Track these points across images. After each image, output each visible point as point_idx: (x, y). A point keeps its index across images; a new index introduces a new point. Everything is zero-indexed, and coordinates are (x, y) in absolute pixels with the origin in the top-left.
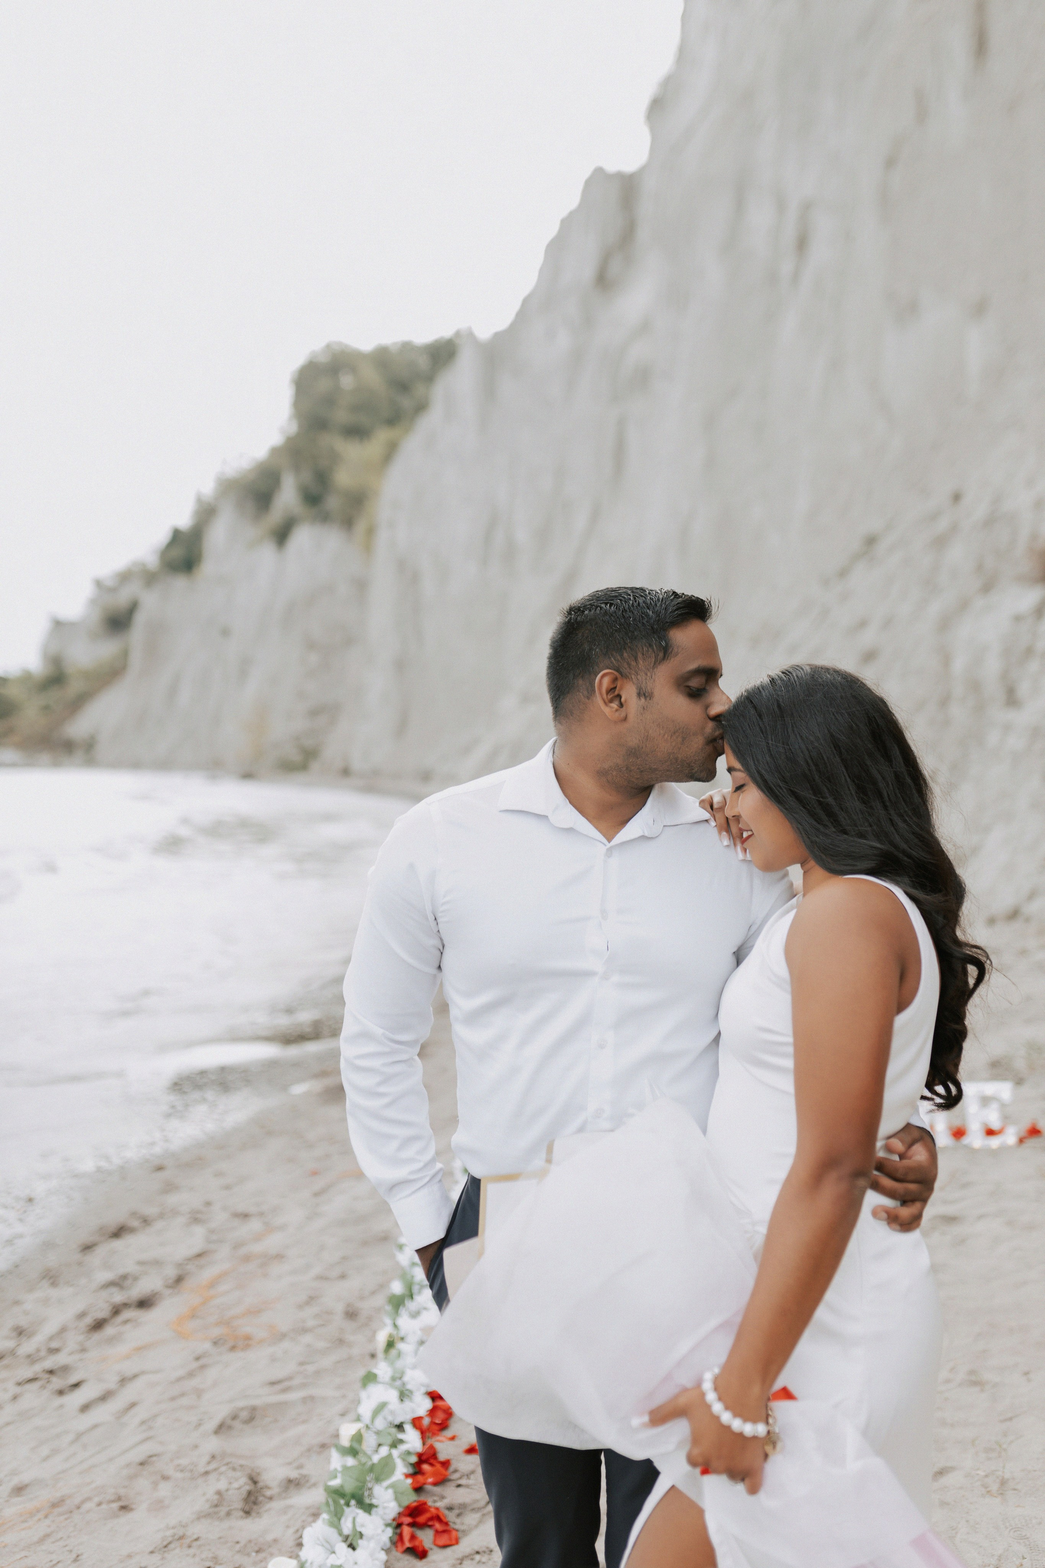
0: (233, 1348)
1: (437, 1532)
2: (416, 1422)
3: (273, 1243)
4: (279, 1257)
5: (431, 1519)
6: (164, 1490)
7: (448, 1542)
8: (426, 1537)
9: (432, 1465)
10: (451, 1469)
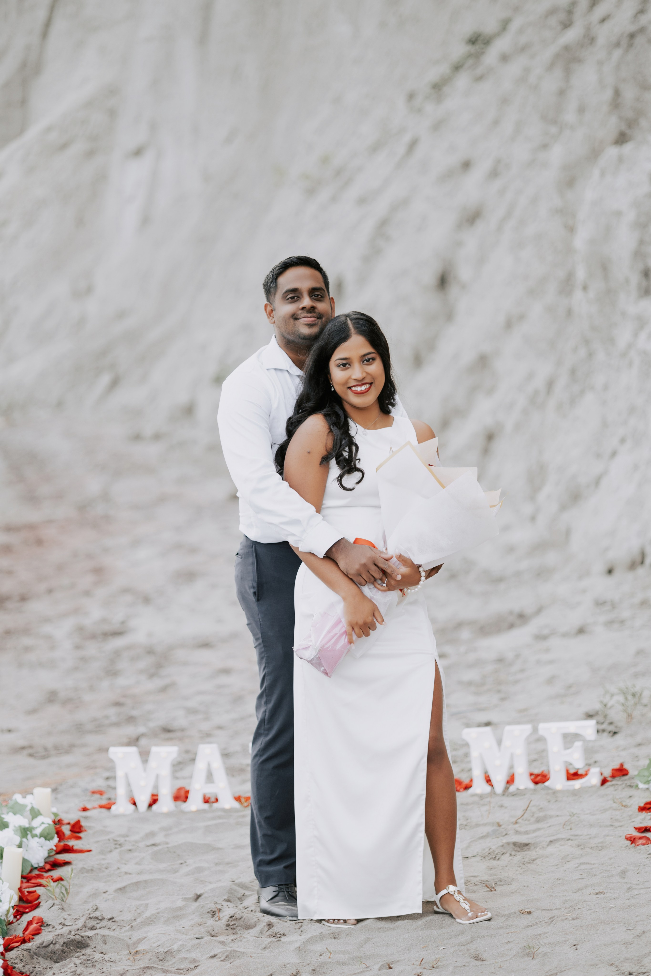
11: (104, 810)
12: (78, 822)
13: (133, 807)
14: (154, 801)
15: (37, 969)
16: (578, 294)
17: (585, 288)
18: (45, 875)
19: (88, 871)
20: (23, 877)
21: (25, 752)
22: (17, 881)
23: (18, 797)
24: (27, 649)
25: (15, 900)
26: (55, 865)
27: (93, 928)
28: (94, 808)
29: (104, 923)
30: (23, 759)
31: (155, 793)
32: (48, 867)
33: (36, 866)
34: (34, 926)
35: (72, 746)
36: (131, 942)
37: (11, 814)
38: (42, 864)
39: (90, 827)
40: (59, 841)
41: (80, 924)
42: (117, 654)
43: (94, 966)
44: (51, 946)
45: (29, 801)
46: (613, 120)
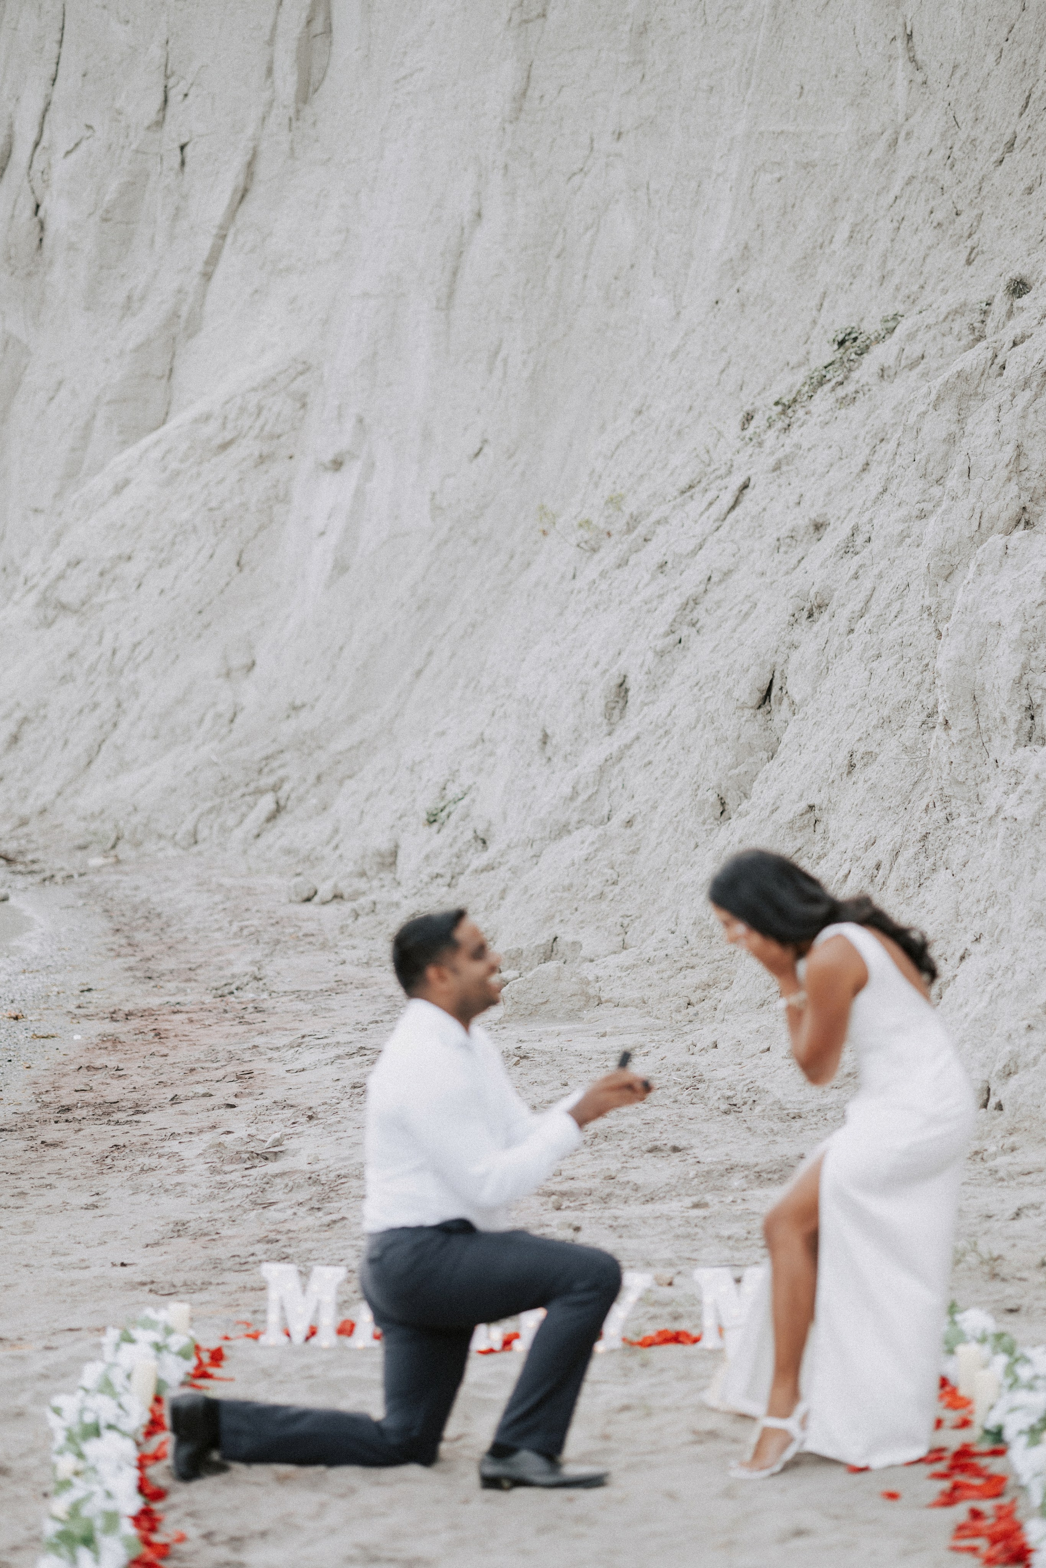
2: (130, 1517)
9: (151, 1546)
11: (251, 1341)
12: (219, 1350)
13: (285, 1339)
14: (313, 1332)
21: (147, 1288)
22: (148, 1401)
23: (149, 1312)
28: (238, 1338)
31: (314, 1324)
35: (207, 1284)
37: (140, 1328)
39: (233, 1357)
40: (198, 1366)
42: (268, 1181)
45: (162, 1317)
46: (1013, 489)
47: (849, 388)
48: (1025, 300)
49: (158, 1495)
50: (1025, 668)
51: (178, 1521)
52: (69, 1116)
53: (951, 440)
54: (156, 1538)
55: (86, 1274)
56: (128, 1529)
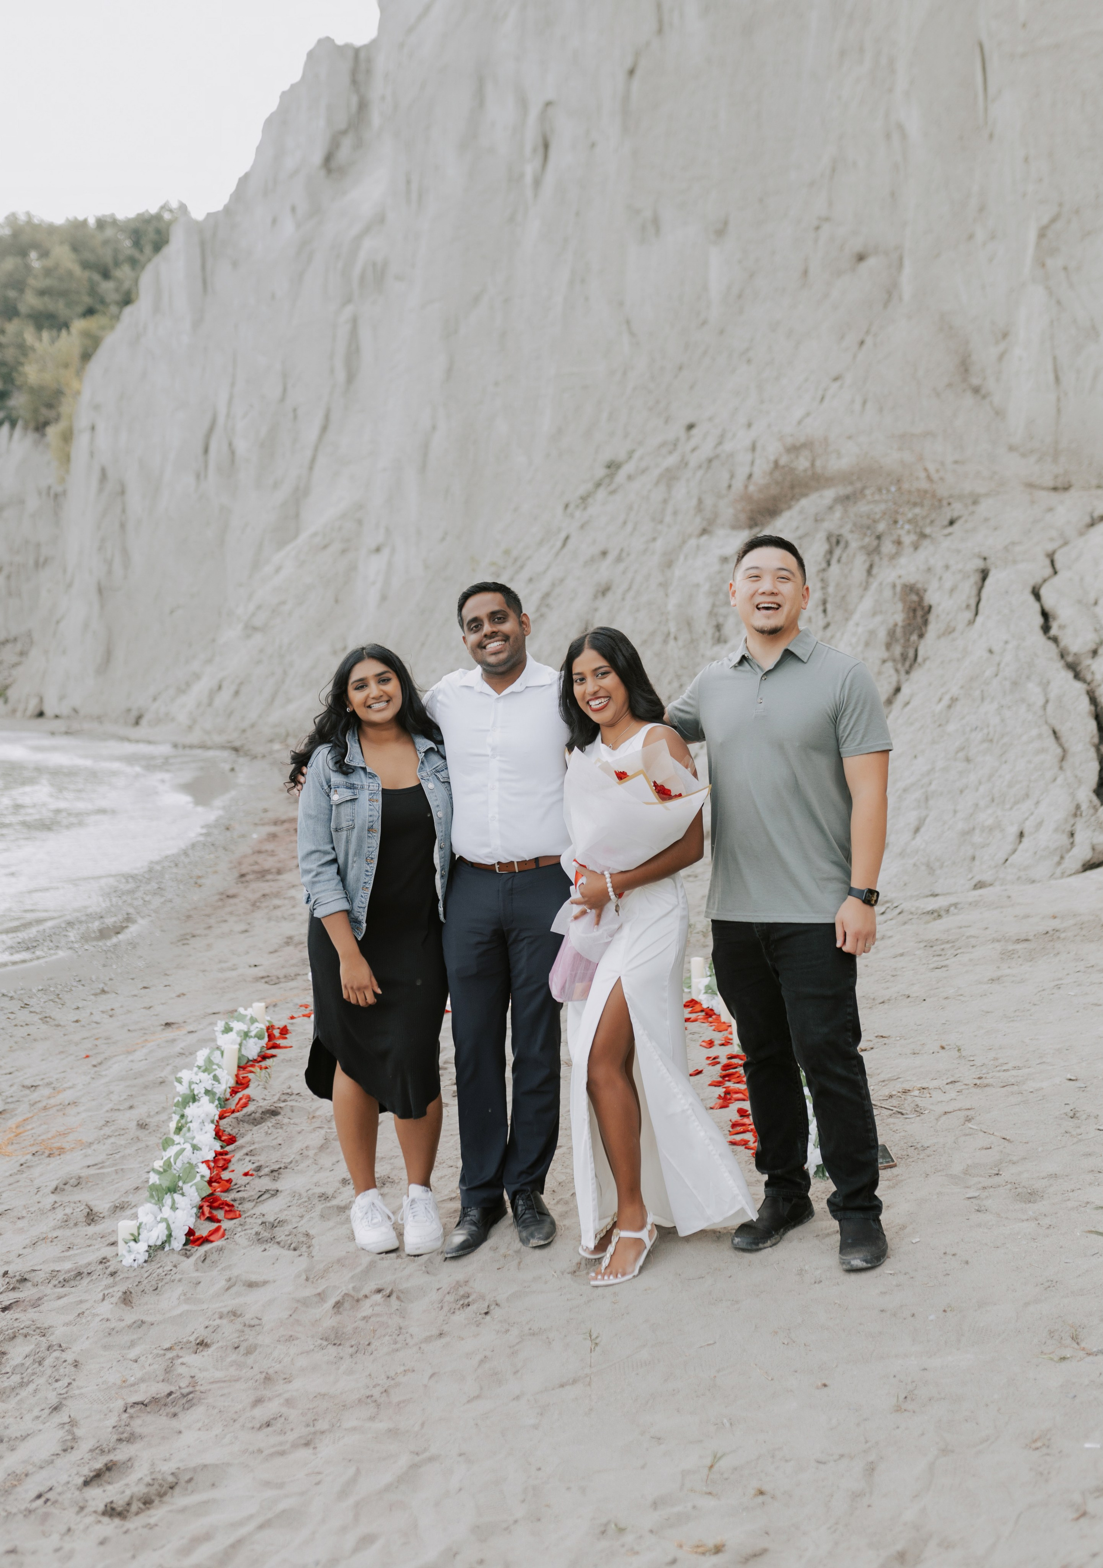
0: (49, 1156)
1: (226, 1211)
2: (207, 1162)
3: (67, 1096)
4: (75, 1103)
5: (222, 1204)
6: (20, 1224)
7: (234, 1217)
8: (220, 1214)
9: (219, 1183)
10: (233, 1184)
12: (285, 1027)
15: (241, 1132)
16: (672, 643)
17: (676, 639)
18: (257, 1064)
19: (287, 1061)
20: (239, 1067)
21: (263, 980)
22: (235, 1070)
23: (241, 1010)
24: (276, 907)
25: (232, 1082)
26: (264, 1057)
27: (284, 1101)
28: (299, 1017)
29: (293, 1097)
30: (261, 986)
32: (260, 1059)
33: (251, 1058)
34: (243, 1101)
35: (297, 975)
36: (311, 1110)
37: (235, 1022)
38: (255, 1058)
39: (294, 1030)
40: (269, 1041)
41: (276, 1098)
43: (281, 1128)
44: (253, 1115)
45: (249, 1012)
46: (698, 520)
47: (613, 487)
48: (694, 431)
49: (232, 1140)
50: (714, 605)
51: (240, 1160)
52: (243, 879)
53: (665, 501)
54: (225, 1175)
55: (234, 974)
56: (205, 1171)
